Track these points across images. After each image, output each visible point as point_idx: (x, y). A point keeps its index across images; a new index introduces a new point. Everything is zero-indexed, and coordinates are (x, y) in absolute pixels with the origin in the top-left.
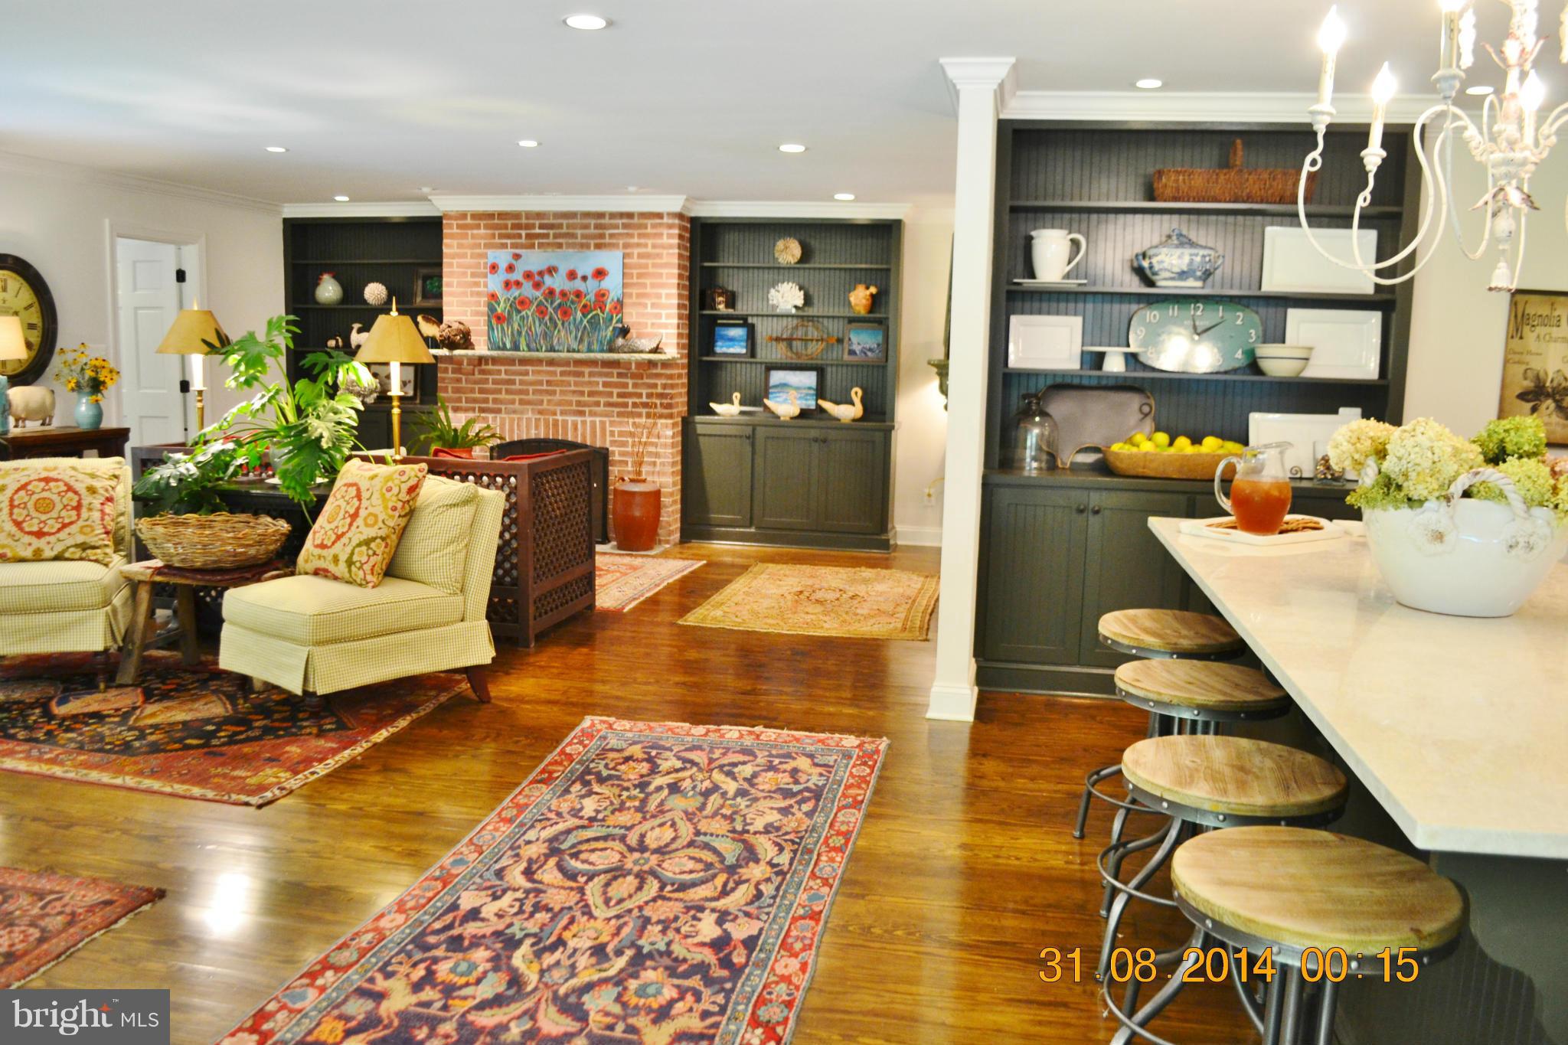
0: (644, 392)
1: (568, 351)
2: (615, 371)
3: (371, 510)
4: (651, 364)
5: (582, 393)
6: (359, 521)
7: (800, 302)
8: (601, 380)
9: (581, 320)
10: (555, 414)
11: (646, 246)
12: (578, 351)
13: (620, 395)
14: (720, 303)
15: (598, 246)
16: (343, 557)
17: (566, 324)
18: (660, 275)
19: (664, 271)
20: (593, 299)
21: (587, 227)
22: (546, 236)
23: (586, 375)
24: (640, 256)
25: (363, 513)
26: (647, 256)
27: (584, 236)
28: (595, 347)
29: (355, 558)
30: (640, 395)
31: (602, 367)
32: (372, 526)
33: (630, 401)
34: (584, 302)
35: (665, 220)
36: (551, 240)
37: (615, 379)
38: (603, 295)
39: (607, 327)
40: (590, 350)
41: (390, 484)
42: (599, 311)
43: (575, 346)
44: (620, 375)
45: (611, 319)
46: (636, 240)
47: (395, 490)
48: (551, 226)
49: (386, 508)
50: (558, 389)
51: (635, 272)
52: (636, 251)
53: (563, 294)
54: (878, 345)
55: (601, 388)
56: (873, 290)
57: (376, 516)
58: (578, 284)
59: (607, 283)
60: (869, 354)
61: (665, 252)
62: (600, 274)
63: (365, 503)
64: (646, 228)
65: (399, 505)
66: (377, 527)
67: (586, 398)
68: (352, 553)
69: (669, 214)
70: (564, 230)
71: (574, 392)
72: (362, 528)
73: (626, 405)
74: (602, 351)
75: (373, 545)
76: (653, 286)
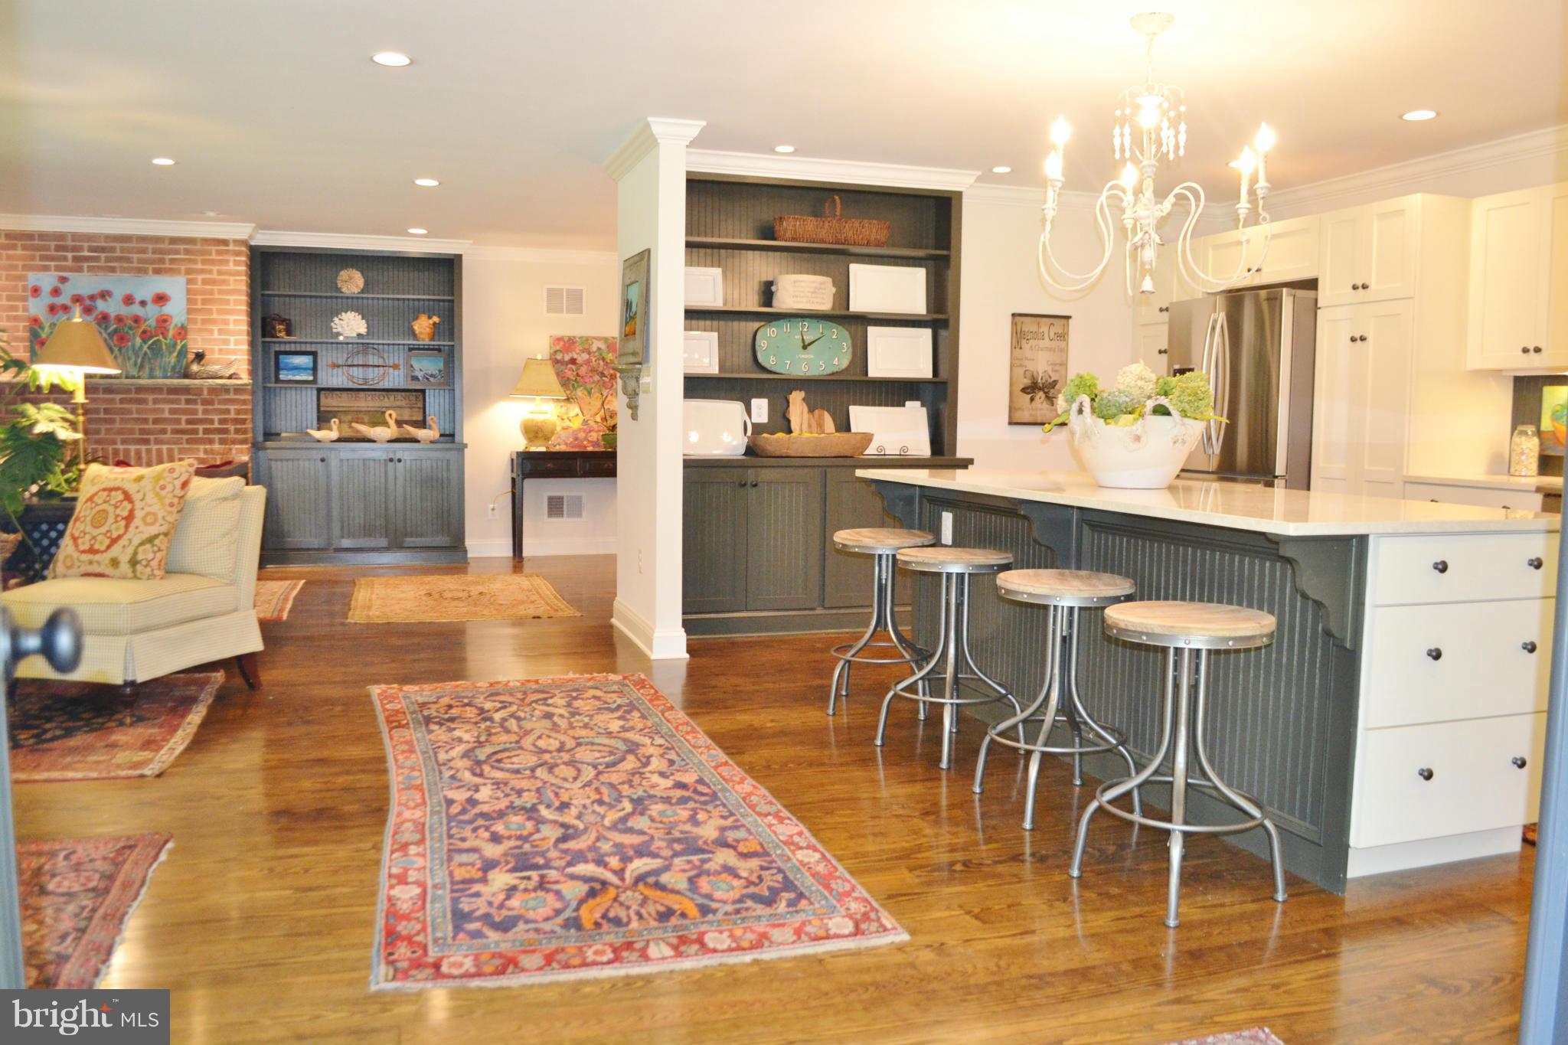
0: (216, 418)
1: (127, 378)
2: (183, 397)
3: (148, 509)
4: (226, 389)
5: (146, 421)
6: (137, 522)
7: (363, 330)
8: (167, 407)
9: (141, 347)
10: (114, 442)
11: (210, 272)
12: (139, 377)
13: (189, 422)
14: (280, 331)
15: (157, 271)
16: (124, 559)
17: (123, 350)
18: (227, 302)
19: (232, 298)
20: (154, 324)
21: (144, 251)
22: (97, 259)
23: (150, 402)
24: (205, 282)
25: (139, 514)
26: (214, 282)
27: (140, 261)
28: (158, 373)
29: (140, 557)
30: (212, 421)
31: (168, 393)
32: (153, 524)
33: (201, 427)
34: (143, 327)
35: (231, 247)
36: (102, 264)
37: (183, 406)
38: (165, 321)
39: (170, 353)
40: (151, 377)
41: (162, 482)
42: (161, 337)
43: (135, 373)
44: (188, 402)
45: (175, 345)
46: (199, 266)
47: (169, 488)
48: (103, 250)
49: (163, 505)
50: (117, 417)
51: (199, 297)
52: (200, 277)
53: (119, 319)
54: (440, 371)
55: (167, 415)
56: (436, 319)
57: (154, 514)
58: (136, 309)
59: (168, 309)
60: (432, 379)
61: (232, 278)
62: (161, 299)
63: (138, 505)
64: (210, 254)
65: (176, 501)
66: (158, 524)
67: (151, 426)
68: (135, 553)
69: (236, 241)
70: (118, 254)
71: (137, 420)
72: (142, 528)
73: (195, 432)
74: (166, 377)
75: (157, 542)
76: (219, 312)
